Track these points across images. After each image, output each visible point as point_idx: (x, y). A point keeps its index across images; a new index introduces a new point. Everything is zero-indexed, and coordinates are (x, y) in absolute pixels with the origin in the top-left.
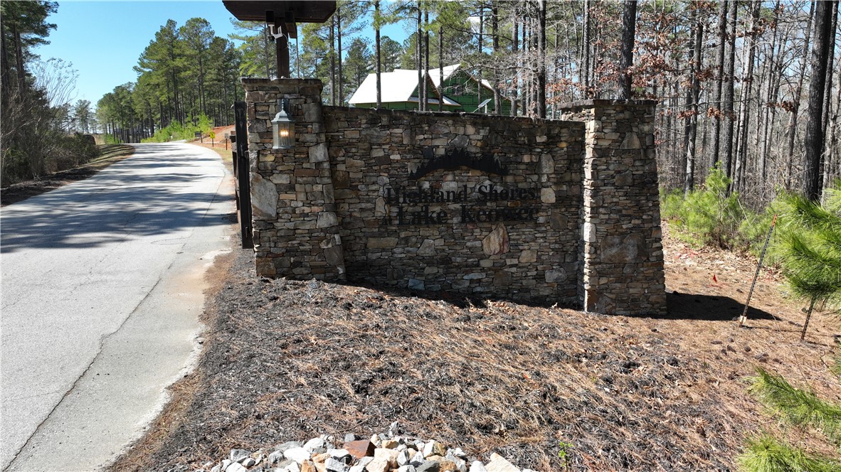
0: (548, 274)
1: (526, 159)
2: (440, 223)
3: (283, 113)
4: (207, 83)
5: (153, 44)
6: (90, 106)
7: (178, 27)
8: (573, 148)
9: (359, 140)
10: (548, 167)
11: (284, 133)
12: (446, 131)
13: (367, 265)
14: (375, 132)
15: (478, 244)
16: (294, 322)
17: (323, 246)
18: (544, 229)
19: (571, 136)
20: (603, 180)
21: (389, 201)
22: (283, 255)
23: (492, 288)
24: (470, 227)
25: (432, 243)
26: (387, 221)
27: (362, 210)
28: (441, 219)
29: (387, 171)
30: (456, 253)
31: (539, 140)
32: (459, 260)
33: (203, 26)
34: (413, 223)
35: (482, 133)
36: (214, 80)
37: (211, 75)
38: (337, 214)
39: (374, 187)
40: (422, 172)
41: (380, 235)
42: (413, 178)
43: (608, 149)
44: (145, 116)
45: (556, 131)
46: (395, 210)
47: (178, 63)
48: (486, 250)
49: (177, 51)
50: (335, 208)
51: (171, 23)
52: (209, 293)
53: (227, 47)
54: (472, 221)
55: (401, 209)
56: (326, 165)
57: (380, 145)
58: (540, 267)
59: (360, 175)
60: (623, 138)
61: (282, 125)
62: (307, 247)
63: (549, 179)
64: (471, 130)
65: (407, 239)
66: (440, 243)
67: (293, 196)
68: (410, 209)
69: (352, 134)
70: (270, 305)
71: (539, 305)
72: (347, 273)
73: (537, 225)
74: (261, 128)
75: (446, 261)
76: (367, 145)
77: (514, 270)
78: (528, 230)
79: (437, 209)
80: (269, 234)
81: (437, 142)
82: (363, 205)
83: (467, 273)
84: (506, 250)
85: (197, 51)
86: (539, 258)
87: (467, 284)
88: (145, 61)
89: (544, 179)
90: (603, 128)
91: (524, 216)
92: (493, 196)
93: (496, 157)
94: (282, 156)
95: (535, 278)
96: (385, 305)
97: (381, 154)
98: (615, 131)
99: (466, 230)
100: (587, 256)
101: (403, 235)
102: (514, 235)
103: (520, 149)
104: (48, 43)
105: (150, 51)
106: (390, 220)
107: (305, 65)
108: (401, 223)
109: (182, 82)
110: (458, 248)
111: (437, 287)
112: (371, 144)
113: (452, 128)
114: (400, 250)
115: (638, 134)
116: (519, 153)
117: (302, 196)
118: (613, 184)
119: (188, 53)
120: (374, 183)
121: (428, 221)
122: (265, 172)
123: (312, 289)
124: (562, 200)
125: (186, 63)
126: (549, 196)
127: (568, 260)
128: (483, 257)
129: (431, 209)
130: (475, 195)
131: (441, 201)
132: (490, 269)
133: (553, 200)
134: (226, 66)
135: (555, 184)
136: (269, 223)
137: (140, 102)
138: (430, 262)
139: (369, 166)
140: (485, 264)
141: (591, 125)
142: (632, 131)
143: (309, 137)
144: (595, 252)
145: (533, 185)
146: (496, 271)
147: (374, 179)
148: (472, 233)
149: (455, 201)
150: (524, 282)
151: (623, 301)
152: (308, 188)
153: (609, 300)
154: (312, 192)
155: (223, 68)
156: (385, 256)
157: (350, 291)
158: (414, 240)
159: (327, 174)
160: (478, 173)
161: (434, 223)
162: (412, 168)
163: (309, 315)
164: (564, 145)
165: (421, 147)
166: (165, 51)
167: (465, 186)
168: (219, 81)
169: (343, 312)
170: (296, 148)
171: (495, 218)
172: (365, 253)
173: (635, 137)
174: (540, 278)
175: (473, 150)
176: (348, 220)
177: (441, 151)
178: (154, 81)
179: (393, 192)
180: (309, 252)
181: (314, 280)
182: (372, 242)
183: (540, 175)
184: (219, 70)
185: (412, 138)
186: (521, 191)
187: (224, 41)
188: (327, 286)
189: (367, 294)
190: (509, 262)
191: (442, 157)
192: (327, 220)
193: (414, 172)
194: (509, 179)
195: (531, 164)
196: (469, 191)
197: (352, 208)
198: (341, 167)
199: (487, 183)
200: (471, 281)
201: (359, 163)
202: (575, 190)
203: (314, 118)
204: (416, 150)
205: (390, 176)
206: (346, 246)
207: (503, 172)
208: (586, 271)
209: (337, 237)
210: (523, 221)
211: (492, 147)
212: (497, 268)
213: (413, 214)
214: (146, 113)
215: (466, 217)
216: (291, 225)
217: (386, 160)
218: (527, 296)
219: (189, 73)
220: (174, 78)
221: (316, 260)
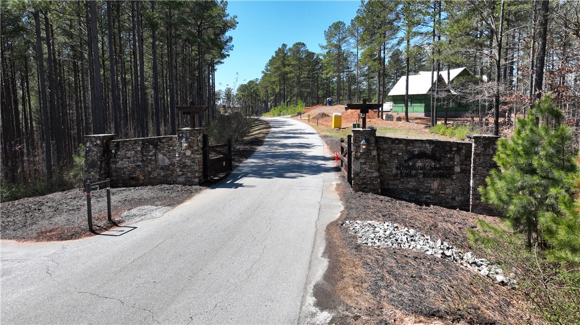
0: (457, 198)
1: (449, 156)
2: (415, 177)
3: (364, 141)
4: (302, 80)
5: (273, 58)
6: (232, 91)
7: (288, 48)
8: (468, 153)
9: (388, 148)
10: (457, 159)
11: (364, 147)
12: (419, 145)
13: (388, 190)
14: (393, 146)
15: (429, 185)
16: (366, 202)
17: (374, 182)
18: (455, 181)
19: (466, 148)
20: (478, 165)
21: (397, 168)
22: (361, 184)
23: (434, 201)
24: (426, 179)
25: (412, 183)
26: (396, 175)
27: (388, 171)
28: (416, 176)
29: (397, 158)
30: (421, 188)
31: (454, 149)
32: (422, 190)
33: (302, 47)
34: (405, 176)
35: (432, 146)
36: (305, 78)
37: (305, 75)
38: (379, 172)
39: (392, 164)
40: (409, 159)
41: (394, 180)
42: (406, 161)
43: (480, 154)
44: (265, 99)
45: (461, 146)
46: (399, 172)
47: (287, 69)
48: (432, 188)
49: (287, 62)
50: (378, 170)
51: (284, 46)
52: (339, 194)
53: (315, 57)
54: (427, 177)
55: (401, 171)
56: (376, 157)
57: (395, 150)
58: (453, 195)
59: (388, 160)
60: (486, 150)
61: (363, 145)
62: (369, 182)
63: (457, 163)
64: (428, 145)
65: (403, 182)
66: (415, 184)
67: (365, 166)
68: (405, 172)
69: (385, 146)
70: (359, 198)
71: (452, 209)
72: (381, 192)
73: (452, 180)
74: (357, 145)
75: (417, 190)
76: (390, 150)
77: (443, 195)
78: (449, 181)
79: (414, 172)
80: (357, 177)
81: (415, 149)
82: (388, 170)
83: (425, 195)
84: (440, 187)
85: (298, 62)
86: (453, 191)
87: (425, 199)
88: (269, 68)
89: (456, 163)
90: (478, 146)
91: (448, 176)
92: (435, 168)
93: (437, 155)
94: (362, 154)
95: (451, 199)
96: (393, 202)
97: (395, 153)
98: (483, 147)
99: (425, 180)
100: (471, 192)
101: (402, 180)
102: (443, 183)
103: (446, 152)
104: (223, 63)
105: (272, 62)
106: (397, 175)
107: (362, 66)
108: (401, 176)
109: (288, 79)
110: (421, 186)
111: (413, 199)
112: (392, 150)
113: (421, 145)
114: (401, 185)
115: (492, 149)
116: (446, 154)
117: (368, 166)
118: (482, 166)
119: (293, 63)
120: (392, 162)
121: (411, 176)
122: (357, 158)
123: (370, 195)
124: (462, 171)
125: (291, 69)
126: (457, 169)
127: (465, 193)
128: (431, 190)
129: (412, 172)
130: (428, 168)
131: (416, 169)
132: (434, 194)
133: (459, 171)
134: (314, 69)
135: (460, 165)
136: (357, 174)
137: (263, 90)
138: (411, 190)
139: (391, 157)
140: (432, 192)
141: (473, 145)
142: (489, 147)
143: (371, 148)
144: (474, 191)
145: (451, 165)
146: (436, 195)
147: (392, 161)
148: (427, 181)
149: (421, 170)
150: (447, 200)
151: (486, 210)
152: (370, 163)
153: (480, 209)
154: (372, 165)
155: (311, 70)
156: (395, 187)
157: (382, 197)
158: (406, 182)
159: (377, 159)
160: (430, 160)
161: (413, 177)
162: (406, 158)
163: (370, 201)
164: (464, 151)
165: (409, 151)
166: (280, 63)
167: (425, 165)
168: (309, 78)
169: (380, 202)
170: (368, 151)
171: (436, 176)
172: (388, 186)
173: (491, 150)
174: (454, 199)
175: (428, 152)
176: (383, 174)
177: (417, 152)
178: (273, 79)
179: (399, 166)
180: (370, 184)
181: (371, 193)
182: (391, 182)
183: (454, 162)
184: (309, 71)
185: (406, 148)
186: (446, 167)
187: (313, 54)
188: (375, 195)
189: (387, 198)
190: (441, 192)
191: (416, 154)
192: (376, 174)
193: (407, 159)
194: (442, 163)
195: (451, 157)
196: (426, 166)
197: (384, 170)
198: (381, 157)
199: (433, 164)
200: (426, 198)
201: (388, 155)
202: (468, 167)
203: (373, 142)
204: (407, 152)
205: (398, 160)
206: (382, 183)
207: (440, 160)
208: (471, 197)
209: (379, 180)
210: (447, 178)
211: (436, 151)
212: (436, 194)
213: (405, 173)
214: (265, 97)
215: (425, 175)
216: (364, 175)
217: (397, 155)
218: (448, 205)
219: (292, 75)
220: (284, 77)
221: (372, 187)
